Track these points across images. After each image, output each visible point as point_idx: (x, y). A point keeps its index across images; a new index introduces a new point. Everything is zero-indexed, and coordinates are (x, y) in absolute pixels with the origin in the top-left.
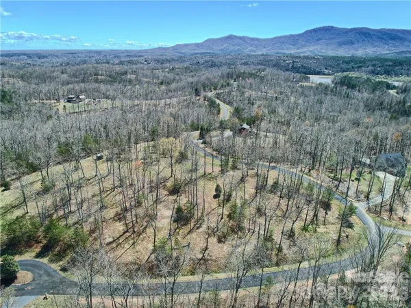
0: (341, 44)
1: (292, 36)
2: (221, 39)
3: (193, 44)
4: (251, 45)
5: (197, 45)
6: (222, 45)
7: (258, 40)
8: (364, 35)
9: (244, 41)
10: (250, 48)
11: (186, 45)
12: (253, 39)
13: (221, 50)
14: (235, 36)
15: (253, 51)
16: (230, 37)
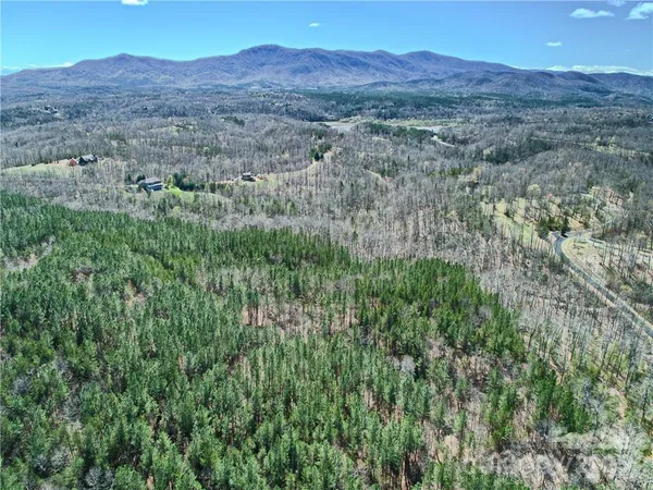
0: (295, 72)
1: (224, 58)
2: (107, 61)
3: (56, 70)
4: (164, 72)
5: (65, 71)
6: (113, 72)
7: (171, 63)
8: (321, 59)
9: (149, 64)
10: (163, 77)
11: (43, 71)
12: (163, 62)
13: (114, 80)
14: (132, 57)
15: (170, 82)
16: (123, 59)
